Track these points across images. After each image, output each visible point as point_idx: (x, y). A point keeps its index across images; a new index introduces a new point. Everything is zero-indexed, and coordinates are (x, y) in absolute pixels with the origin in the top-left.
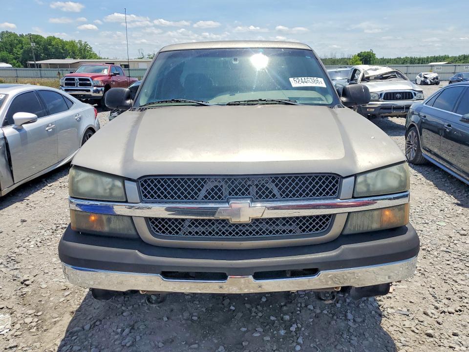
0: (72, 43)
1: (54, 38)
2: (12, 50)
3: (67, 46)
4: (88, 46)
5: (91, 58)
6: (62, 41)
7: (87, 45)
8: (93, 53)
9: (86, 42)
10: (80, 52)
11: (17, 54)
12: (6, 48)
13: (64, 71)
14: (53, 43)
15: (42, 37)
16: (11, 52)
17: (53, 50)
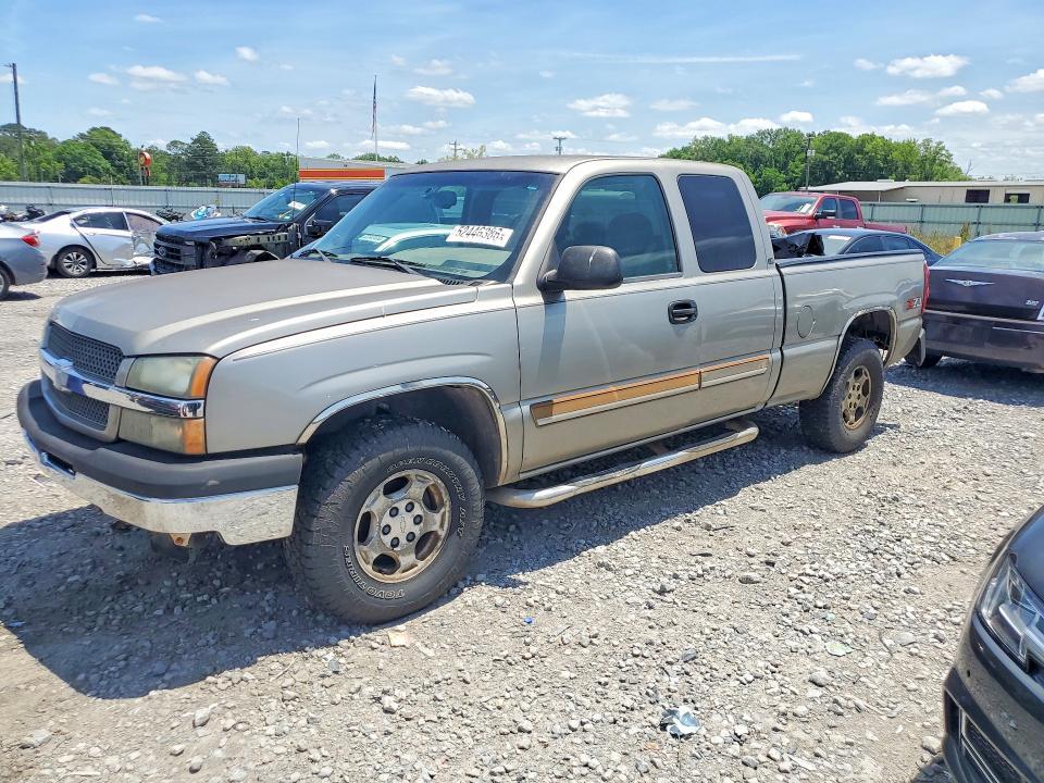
0: (909, 147)
1: (873, 137)
2: (786, 164)
3: (895, 154)
4: (944, 152)
5: (944, 177)
6: (886, 143)
7: (943, 148)
8: (953, 168)
9: (941, 143)
10: (922, 167)
11: (793, 172)
12: (776, 161)
13: (877, 208)
14: (868, 147)
15: (846, 137)
16: (783, 168)
17: (864, 163)
